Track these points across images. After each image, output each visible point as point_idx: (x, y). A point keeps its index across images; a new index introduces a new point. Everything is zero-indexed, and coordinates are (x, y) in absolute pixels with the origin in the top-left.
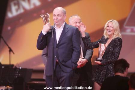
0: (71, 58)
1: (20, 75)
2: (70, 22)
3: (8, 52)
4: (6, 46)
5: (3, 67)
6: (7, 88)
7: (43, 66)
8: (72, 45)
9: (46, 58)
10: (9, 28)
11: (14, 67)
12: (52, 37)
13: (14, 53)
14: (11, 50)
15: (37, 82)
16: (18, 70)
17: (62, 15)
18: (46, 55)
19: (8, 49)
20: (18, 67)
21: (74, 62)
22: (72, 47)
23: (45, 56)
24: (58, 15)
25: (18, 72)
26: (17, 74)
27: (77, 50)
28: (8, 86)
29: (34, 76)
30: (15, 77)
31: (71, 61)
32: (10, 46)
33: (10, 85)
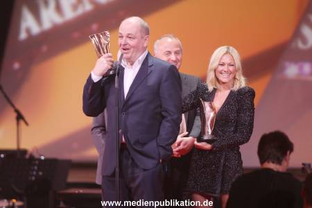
0: (157, 137)
1: (41, 173)
2: (156, 52)
3: (15, 122)
4: (9, 106)
5: (2, 156)
6: (11, 204)
7: (93, 153)
8: (161, 106)
9: (100, 135)
10: (17, 66)
11: (27, 156)
12: (116, 85)
13: (27, 124)
14: (20, 117)
15: (81, 191)
16: (37, 162)
17: (139, 35)
18: (102, 128)
19: (15, 115)
20: (36, 156)
21: (164, 145)
22: (159, 110)
23: (99, 130)
24: (129, 37)
25: (36, 168)
26: (35, 173)
27: (169, 118)
28: (14, 201)
29: (73, 177)
30: (30, 178)
31: (157, 141)
32: (18, 107)
33: (19, 198)
